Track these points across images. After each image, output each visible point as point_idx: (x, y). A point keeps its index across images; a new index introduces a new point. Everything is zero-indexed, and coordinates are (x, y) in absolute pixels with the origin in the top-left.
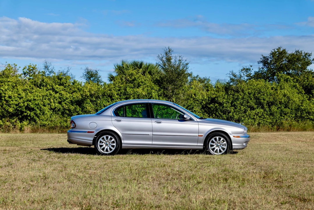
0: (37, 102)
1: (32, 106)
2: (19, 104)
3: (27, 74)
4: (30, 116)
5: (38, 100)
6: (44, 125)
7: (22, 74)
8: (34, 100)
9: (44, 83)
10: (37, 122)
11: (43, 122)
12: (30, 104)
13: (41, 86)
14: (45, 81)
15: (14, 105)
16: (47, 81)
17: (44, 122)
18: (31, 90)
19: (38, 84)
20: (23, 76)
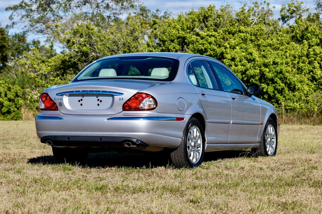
0: (278, 69)
1: (270, 75)
2: (246, 70)
3: (286, 19)
4: (267, 92)
5: (282, 64)
6: (294, 110)
7: (279, 19)
8: (275, 63)
9: (309, 33)
10: (281, 103)
11: (291, 104)
12: (265, 71)
13: (302, 40)
14: (310, 30)
15: (237, 72)
16: (313, 30)
17: (293, 103)
18: (278, 45)
19: (298, 35)
20: (281, 23)
